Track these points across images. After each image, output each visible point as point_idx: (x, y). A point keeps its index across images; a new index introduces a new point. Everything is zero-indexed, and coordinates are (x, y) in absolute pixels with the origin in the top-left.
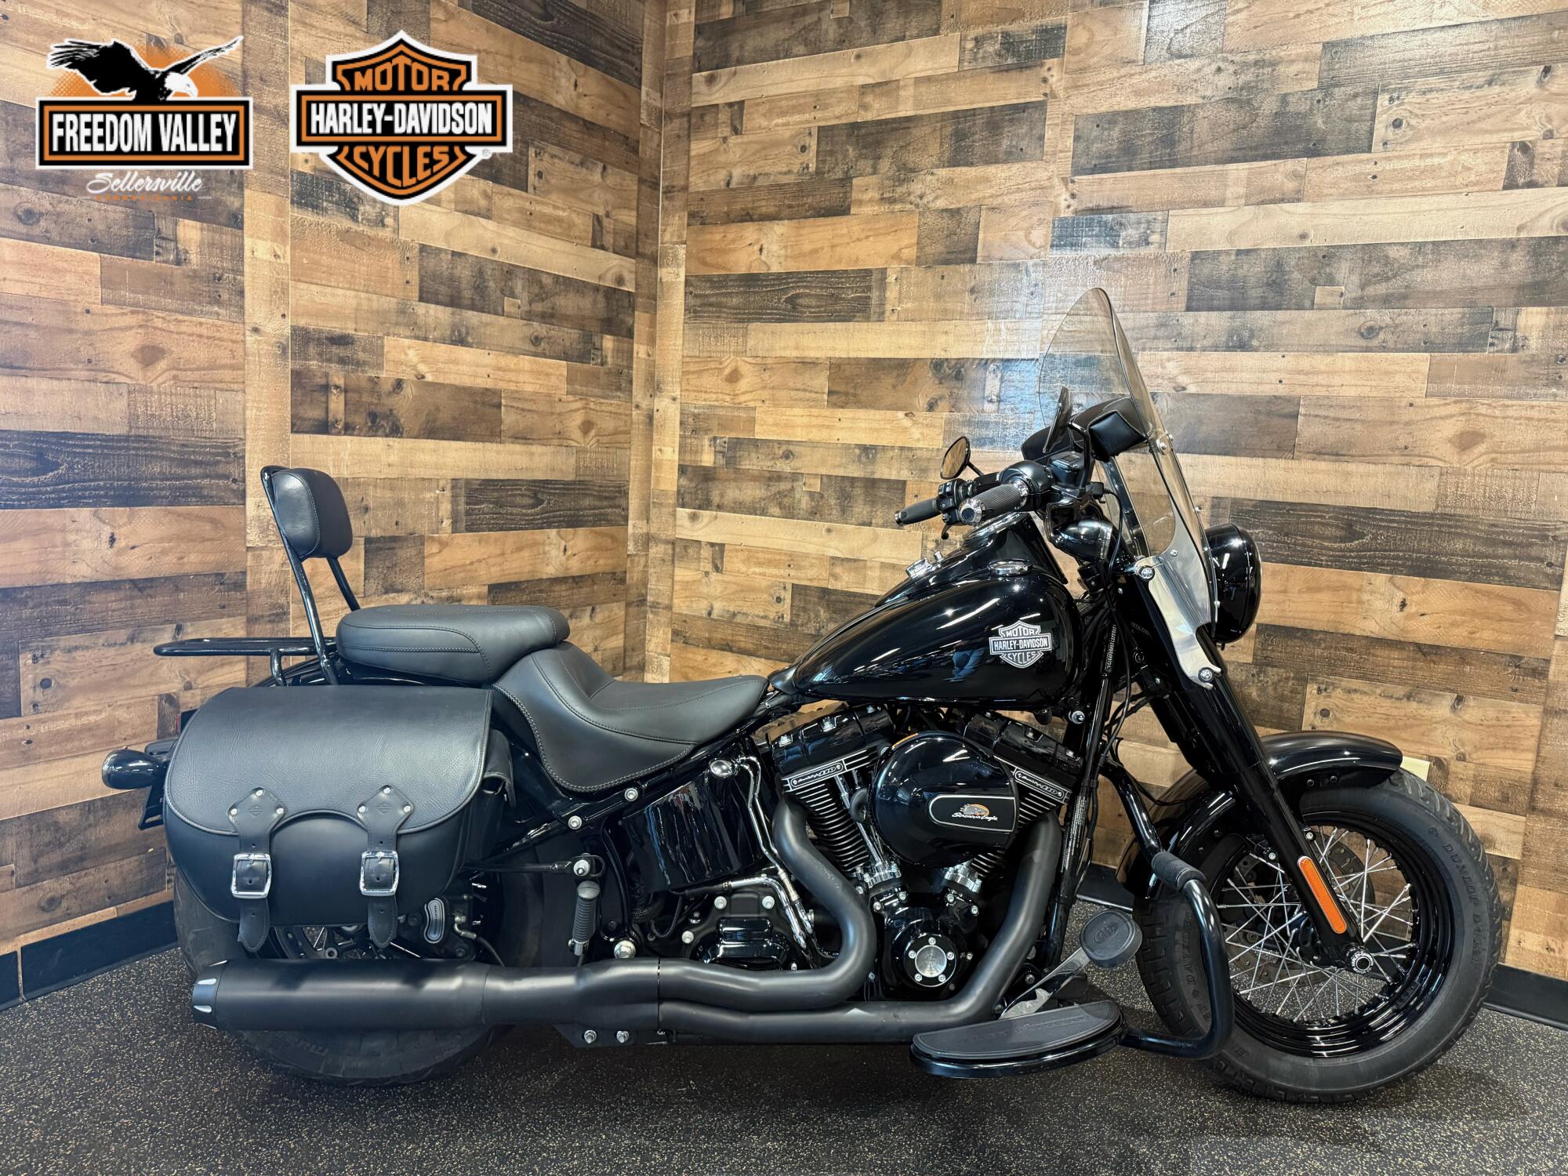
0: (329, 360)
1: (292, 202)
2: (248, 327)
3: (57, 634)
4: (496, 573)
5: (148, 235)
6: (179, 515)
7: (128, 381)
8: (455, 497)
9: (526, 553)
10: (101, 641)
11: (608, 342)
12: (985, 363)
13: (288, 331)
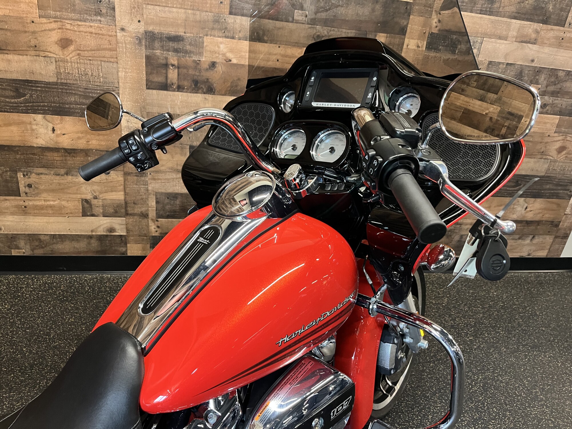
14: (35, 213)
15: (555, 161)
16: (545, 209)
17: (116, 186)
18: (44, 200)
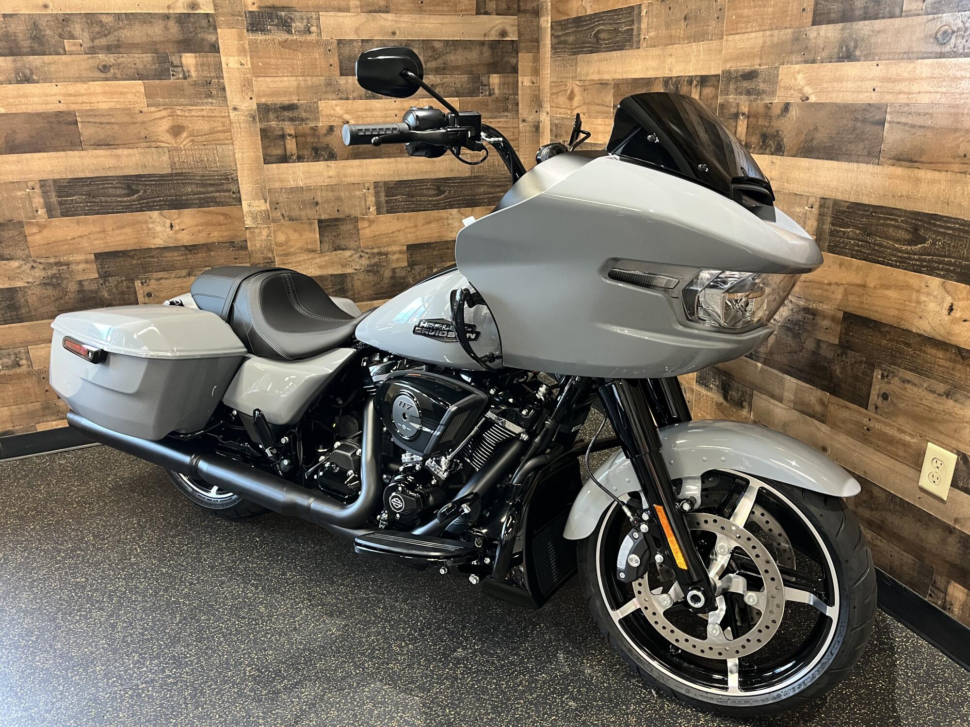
0: (284, 120)
1: (248, 31)
2: (230, 108)
3: (151, 272)
4: (412, 239)
5: (166, 66)
6: (205, 212)
7: (167, 145)
8: (377, 194)
9: (434, 225)
10: (173, 275)
11: (495, 80)
12: (690, 80)
13: (255, 107)
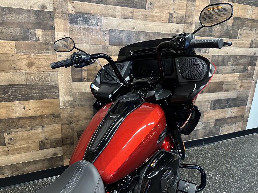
14: (14, 153)
15: (240, 91)
16: (238, 111)
17: (57, 132)
18: (19, 145)
